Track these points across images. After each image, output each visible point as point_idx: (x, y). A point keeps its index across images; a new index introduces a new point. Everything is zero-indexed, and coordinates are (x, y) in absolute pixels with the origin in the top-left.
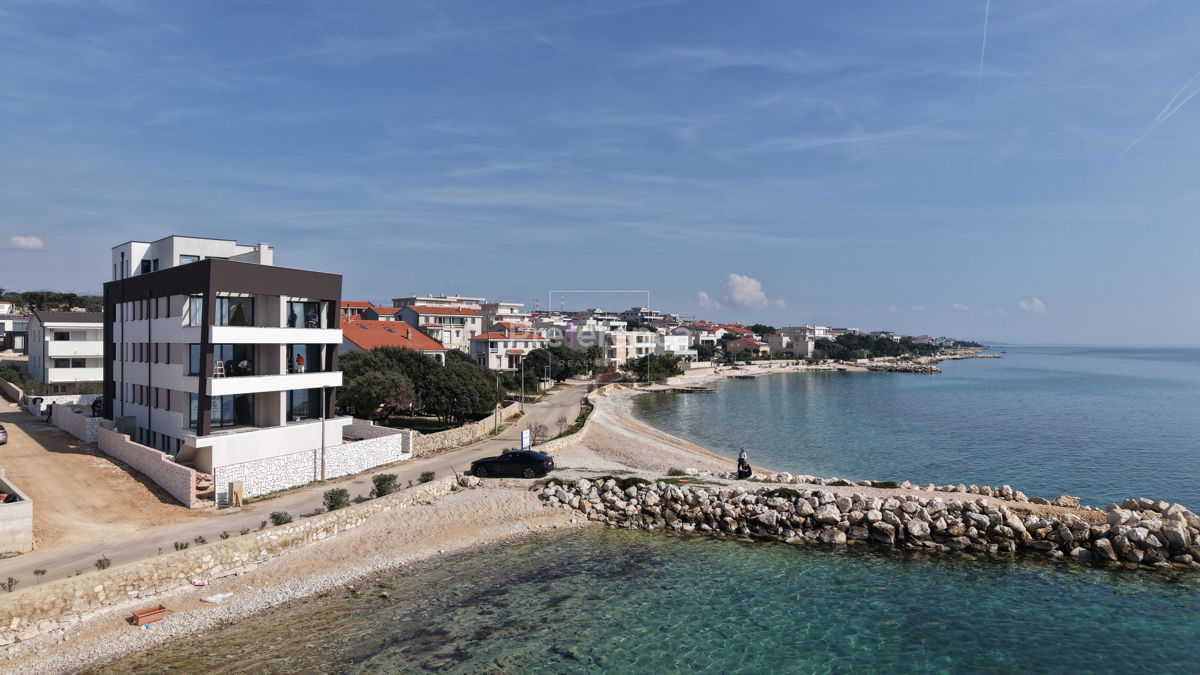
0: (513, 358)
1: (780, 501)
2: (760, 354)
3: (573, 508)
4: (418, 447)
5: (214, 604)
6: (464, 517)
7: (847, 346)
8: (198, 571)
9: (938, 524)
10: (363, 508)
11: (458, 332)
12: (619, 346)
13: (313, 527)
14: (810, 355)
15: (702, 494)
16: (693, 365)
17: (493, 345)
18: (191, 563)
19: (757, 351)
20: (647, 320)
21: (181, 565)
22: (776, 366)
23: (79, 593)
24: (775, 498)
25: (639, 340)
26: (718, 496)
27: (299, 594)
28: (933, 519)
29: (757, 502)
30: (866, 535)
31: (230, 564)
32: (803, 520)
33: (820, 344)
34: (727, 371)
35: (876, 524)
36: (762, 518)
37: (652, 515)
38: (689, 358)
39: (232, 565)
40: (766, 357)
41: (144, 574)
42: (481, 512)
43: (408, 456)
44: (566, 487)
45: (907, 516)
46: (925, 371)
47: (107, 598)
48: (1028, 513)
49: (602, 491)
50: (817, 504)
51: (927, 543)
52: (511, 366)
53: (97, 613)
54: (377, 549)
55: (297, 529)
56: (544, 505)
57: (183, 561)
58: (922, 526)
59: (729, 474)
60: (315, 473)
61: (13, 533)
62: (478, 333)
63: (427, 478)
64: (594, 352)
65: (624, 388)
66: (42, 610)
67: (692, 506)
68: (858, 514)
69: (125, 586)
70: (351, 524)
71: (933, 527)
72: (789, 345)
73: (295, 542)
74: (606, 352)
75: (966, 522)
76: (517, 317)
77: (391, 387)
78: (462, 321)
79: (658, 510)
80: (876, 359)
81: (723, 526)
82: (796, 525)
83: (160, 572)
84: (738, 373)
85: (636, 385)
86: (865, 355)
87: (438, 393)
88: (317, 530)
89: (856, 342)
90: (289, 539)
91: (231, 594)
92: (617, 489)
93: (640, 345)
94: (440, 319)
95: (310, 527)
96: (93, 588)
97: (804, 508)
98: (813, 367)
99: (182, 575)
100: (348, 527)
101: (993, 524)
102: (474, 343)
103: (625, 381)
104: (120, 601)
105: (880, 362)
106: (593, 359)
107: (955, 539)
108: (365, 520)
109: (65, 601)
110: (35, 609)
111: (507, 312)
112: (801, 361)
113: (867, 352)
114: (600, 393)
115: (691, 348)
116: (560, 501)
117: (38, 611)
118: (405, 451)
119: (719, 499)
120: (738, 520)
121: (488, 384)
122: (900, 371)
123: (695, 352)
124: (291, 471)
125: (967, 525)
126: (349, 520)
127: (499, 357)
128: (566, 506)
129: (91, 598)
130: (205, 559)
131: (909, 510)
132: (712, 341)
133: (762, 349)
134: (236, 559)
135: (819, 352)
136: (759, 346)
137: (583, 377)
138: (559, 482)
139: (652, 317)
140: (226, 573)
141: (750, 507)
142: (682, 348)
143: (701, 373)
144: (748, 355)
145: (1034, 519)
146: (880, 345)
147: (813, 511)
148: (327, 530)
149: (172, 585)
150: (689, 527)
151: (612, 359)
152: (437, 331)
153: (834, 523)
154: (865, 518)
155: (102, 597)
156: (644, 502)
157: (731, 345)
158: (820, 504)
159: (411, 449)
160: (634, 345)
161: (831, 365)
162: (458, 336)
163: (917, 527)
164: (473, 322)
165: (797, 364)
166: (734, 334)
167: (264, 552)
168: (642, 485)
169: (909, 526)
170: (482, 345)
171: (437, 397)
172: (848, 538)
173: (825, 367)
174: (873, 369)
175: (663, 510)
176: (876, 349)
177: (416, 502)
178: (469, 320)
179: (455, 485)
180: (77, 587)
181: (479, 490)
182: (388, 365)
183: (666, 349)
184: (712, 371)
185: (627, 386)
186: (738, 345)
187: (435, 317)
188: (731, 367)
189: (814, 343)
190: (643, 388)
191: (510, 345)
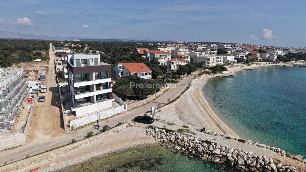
0: (178, 66)
1: (205, 144)
2: (258, 60)
3: (153, 136)
5: (51, 167)
6: (123, 139)
7: (289, 57)
8: (50, 157)
9: (248, 162)
10: (96, 136)
11: (165, 59)
12: (211, 61)
13: (82, 143)
14: (275, 60)
15: (185, 139)
16: (234, 65)
17: (173, 63)
18: (48, 155)
19: (257, 59)
20: (226, 48)
21: (45, 156)
22: (263, 64)
23: (20, 165)
24: (204, 143)
25: (218, 58)
26: (189, 140)
27: (71, 164)
28: (247, 160)
29: (199, 143)
30: (226, 160)
31: (58, 154)
32: (209, 151)
33: (279, 57)
34: (245, 67)
35: (229, 158)
36: (198, 149)
37: (171, 142)
38: (234, 63)
39: (59, 155)
40: (260, 61)
41: (36, 159)
42: (128, 137)
44: (153, 129)
45: (239, 157)
47: (27, 165)
48: (280, 162)
49: (161, 132)
50: (215, 148)
51: (243, 167)
52: (177, 68)
53: (24, 169)
54: (96, 149)
55: (77, 144)
56: (146, 134)
57: (46, 155)
58: (242, 161)
59: (199, 129)
60: (98, 118)
61: (21, 141)
62: (170, 59)
63: (120, 124)
64: (203, 63)
65: (208, 75)
66: (12, 169)
67: (182, 141)
68: (225, 154)
69: (32, 162)
70: (93, 141)
71: (246, 162)
72: (268, 57)
73: (76, 147)
74: (207, 62)
75: (257, 162)
76: (184, 51)
77: (125, 91)
78: (166, 56)
79: (173, 141)
80: (298, 61)
81: (188, 149)
82: (207, 153)
83: (40, 158)
84: (248, 67)
85: (212, 74)
86: (294, 60)
87: (139, 91)
88: (83, 144)
89: (292, 55)
90: (75, 147)
91: (56, 163)
92: (165, 132)
95: (81, 143)
96: (23, 163)
97: (210, 148)
98: (275, 64)
99: (46, 158)
100: (92, 141)
101: (265, 165)
102: (168, 62)
104: (30, 165)
106: (202, 65)
107: (251, 168)
108: (97, 139)
109: (17, 167)
110: (10, 169)
111: (182, 50)
112: (271, 62)
113: (295, 59)
114: (199, 78)
115: (235, 59)
116: (150, 134)
117: (11, 170)
118: (124, 109)
119: (190, 140)
120: (193, 148)
122: (304, 66)
123: (236, 61)
124: (91, 119)
125: (257, 164)
126: (92, 140)
127: (174, 66)
128: (151, 136)
129: (23, 166)
130: (51, 154)
131: (240, 155)
132: (243, 56)
134: (60, 153)
135: (278, 60)
137: (197, 71)
138: (152, 127)
139: (228, 47)
140: (57, 157)
141: (197, 145)
142: (232, 59)
144: (254, 60)
145: (280, 165)
147: (213, 149)
148: (86, 143)
149: (44, 161)
150: (179, 148)
151: (208, 65)
152: (159, 59)
153: (218, 155)
154: (226, 155)
155: (26, 165)
156: (170, 138)
157: (250, 57)
158: (216, 148)
159: (127, 108)
160: (215, 60)
161: (281, 64)
163: (241, 162)
164: (169, 56)
165: (270, 63)
166: (251, 53)
167: (68, 151)
168: (171, 132)
169: (239, 160)
170: (170, 63)
171: (138, 92)
172: (220, 160)
173: (279, 64)
174: (295, 65)
175: (175, 141)
176: (299, 58)
177: (114, 132)
178: (168, 55)
179: (128, 125)
180: (19, 164)
181: (133, 127)
183: (227, 60)
184: (240, 67)
185: (209, 75)
186: (252, 57)
187: (159, 55)
188: (246, 65)
189: (276, 56)
190: (214, 75)
191: (177, 63)
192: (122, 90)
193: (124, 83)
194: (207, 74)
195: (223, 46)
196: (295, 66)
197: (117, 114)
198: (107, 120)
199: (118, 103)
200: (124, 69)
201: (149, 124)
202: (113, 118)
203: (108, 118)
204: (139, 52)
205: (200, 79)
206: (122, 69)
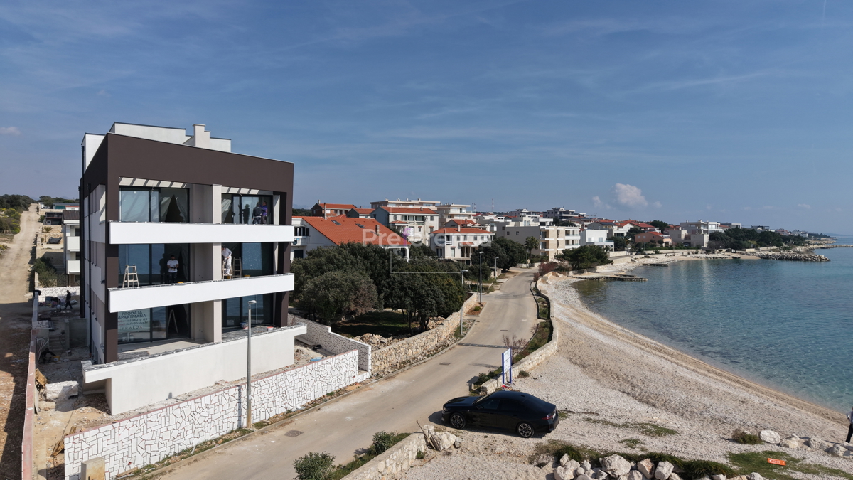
0: (464, 250)
2: (664, 245)
4: (378, 363)
7: (735, 238)
11: (420, 228)
12: (552, 239)
14: (705, 246)
16: (613, 254)
17: (448, 238)
19: (661, 242)
20: (565, 217)
22: (679, 254)
25: (567, 233)
33: (713, 236)
34: (641, 260)
38: (607, 248)
40: (668, 247)
43: (366, 375)
44: (587, 464)
46: (815, 260)
52: (463, 256)
60: (240, 416)
62: (436, 228)
64: (531, 244)
65: (561, 276)
72: (686, 237)
74: (541, 243)
76: (464, 215)
77: (350, 290)
78: (423, 219)
80: (761, 249)
84: (650, 261)
85: (571, 273)
86: (752, 245)
87: (402, 294)
89: (743, 234)
93: (567, 238)
94: (406, 217)
98: (710, 255)
102: (433, 237)
103: (561, 270)
105: (766, 251)
106: (530, 250)
111: (457, 211)
112: (700, 251)
113: (754, 243)
114: (544, 281)
115: (609, 239)
118: (362, 369)
121: (454, 284)
122: (790, 259)
123: (612, 243)
124: (201, 420)
127: (453, 248)
132: (622, 234)
133: (665, 240)
135: (714, 243)
136: (663, 238)
137: (524, 265)
138: (576, 454)
139: (569, 215)
142: (601, 239)
143: (622, 262)
144: (655, 245)
146: (764, 238)
151: (546, 250)
152: (404, 227)
157: (638, 237)
159: (370, 367)
160: (563, 238)
161: (724, 254)
162: (420, 231)
164: (432, 219)
165: (697, 253)
166: (638, 228)
171: (400, 298)
173: (720, 255)
174: (761, 258)
176: (761, 240)
178: (429, 217)
179: (423, 448)
181: (457, 457)
182: (352, 262)
183: (587, 241)
184: (628, 259)
185: (564, 274)
186: (644, 237)
187: (402, 216)
188: (643, 256)
189: (708, 235)
190: (578, 276)
191: (462, 238)
192: (337, 286)
193: (333, 264)
194: (557, 274)
195: (556, 213)
196: (764, 258)
197: (332, 393)
198: (289, 428)
199: (314, 349)
200: (308, 235)
201: (541, 436)
202: (315, 413)
203: (289, 414)
204: (328, 215)
205: (547, 283)
206: (301, 237)
